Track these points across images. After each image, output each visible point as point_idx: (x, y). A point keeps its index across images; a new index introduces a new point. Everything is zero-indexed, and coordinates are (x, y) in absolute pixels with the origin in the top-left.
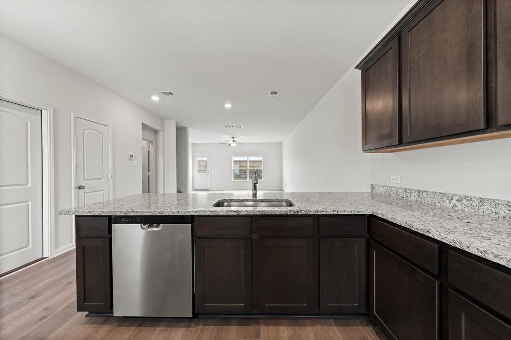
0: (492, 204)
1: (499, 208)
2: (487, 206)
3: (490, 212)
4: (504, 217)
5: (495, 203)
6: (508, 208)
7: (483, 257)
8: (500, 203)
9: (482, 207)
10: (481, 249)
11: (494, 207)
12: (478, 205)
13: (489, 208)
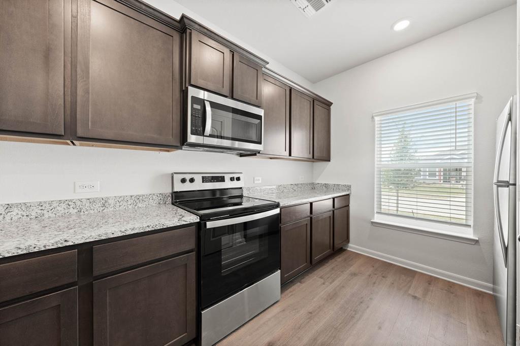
0: (23, 208)
1: (31, 210)
2: (17, 211)
3: (20, 216)
4: (36, 217)
5: (27, 206)
6: (41, 208)
7: (125, 234)
8: (32, 205)
9: (9, 214)
10: (123, 230)
11: (26, 210)
12: (4, 213)
13: (20, 213)
